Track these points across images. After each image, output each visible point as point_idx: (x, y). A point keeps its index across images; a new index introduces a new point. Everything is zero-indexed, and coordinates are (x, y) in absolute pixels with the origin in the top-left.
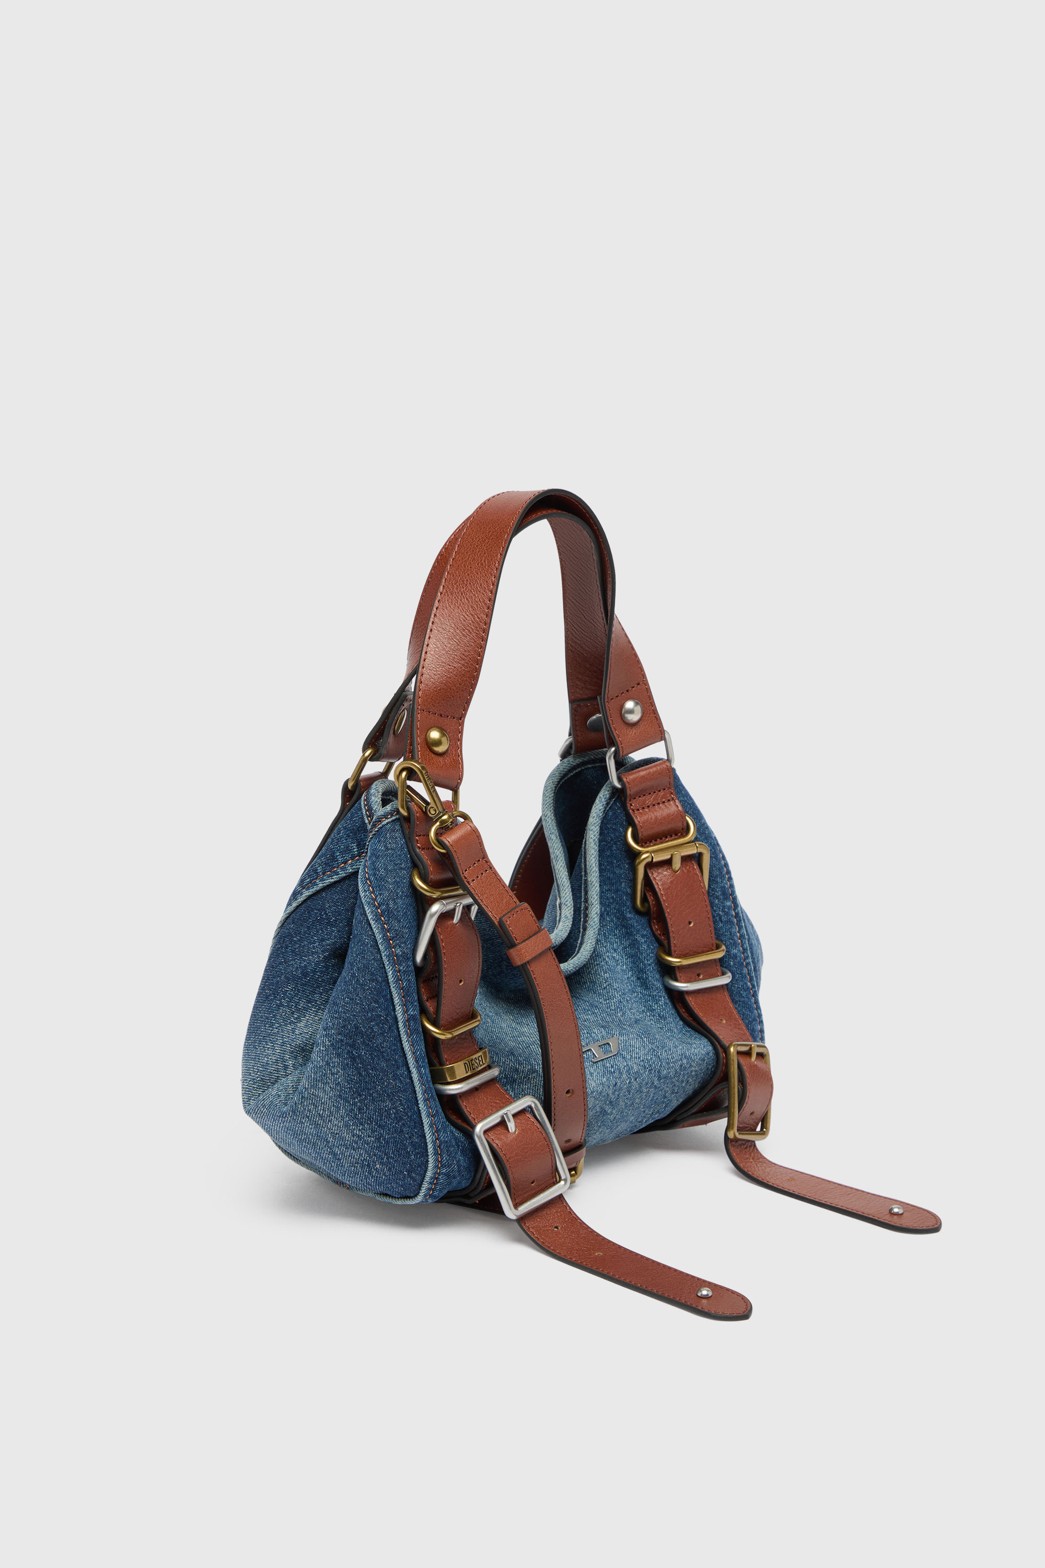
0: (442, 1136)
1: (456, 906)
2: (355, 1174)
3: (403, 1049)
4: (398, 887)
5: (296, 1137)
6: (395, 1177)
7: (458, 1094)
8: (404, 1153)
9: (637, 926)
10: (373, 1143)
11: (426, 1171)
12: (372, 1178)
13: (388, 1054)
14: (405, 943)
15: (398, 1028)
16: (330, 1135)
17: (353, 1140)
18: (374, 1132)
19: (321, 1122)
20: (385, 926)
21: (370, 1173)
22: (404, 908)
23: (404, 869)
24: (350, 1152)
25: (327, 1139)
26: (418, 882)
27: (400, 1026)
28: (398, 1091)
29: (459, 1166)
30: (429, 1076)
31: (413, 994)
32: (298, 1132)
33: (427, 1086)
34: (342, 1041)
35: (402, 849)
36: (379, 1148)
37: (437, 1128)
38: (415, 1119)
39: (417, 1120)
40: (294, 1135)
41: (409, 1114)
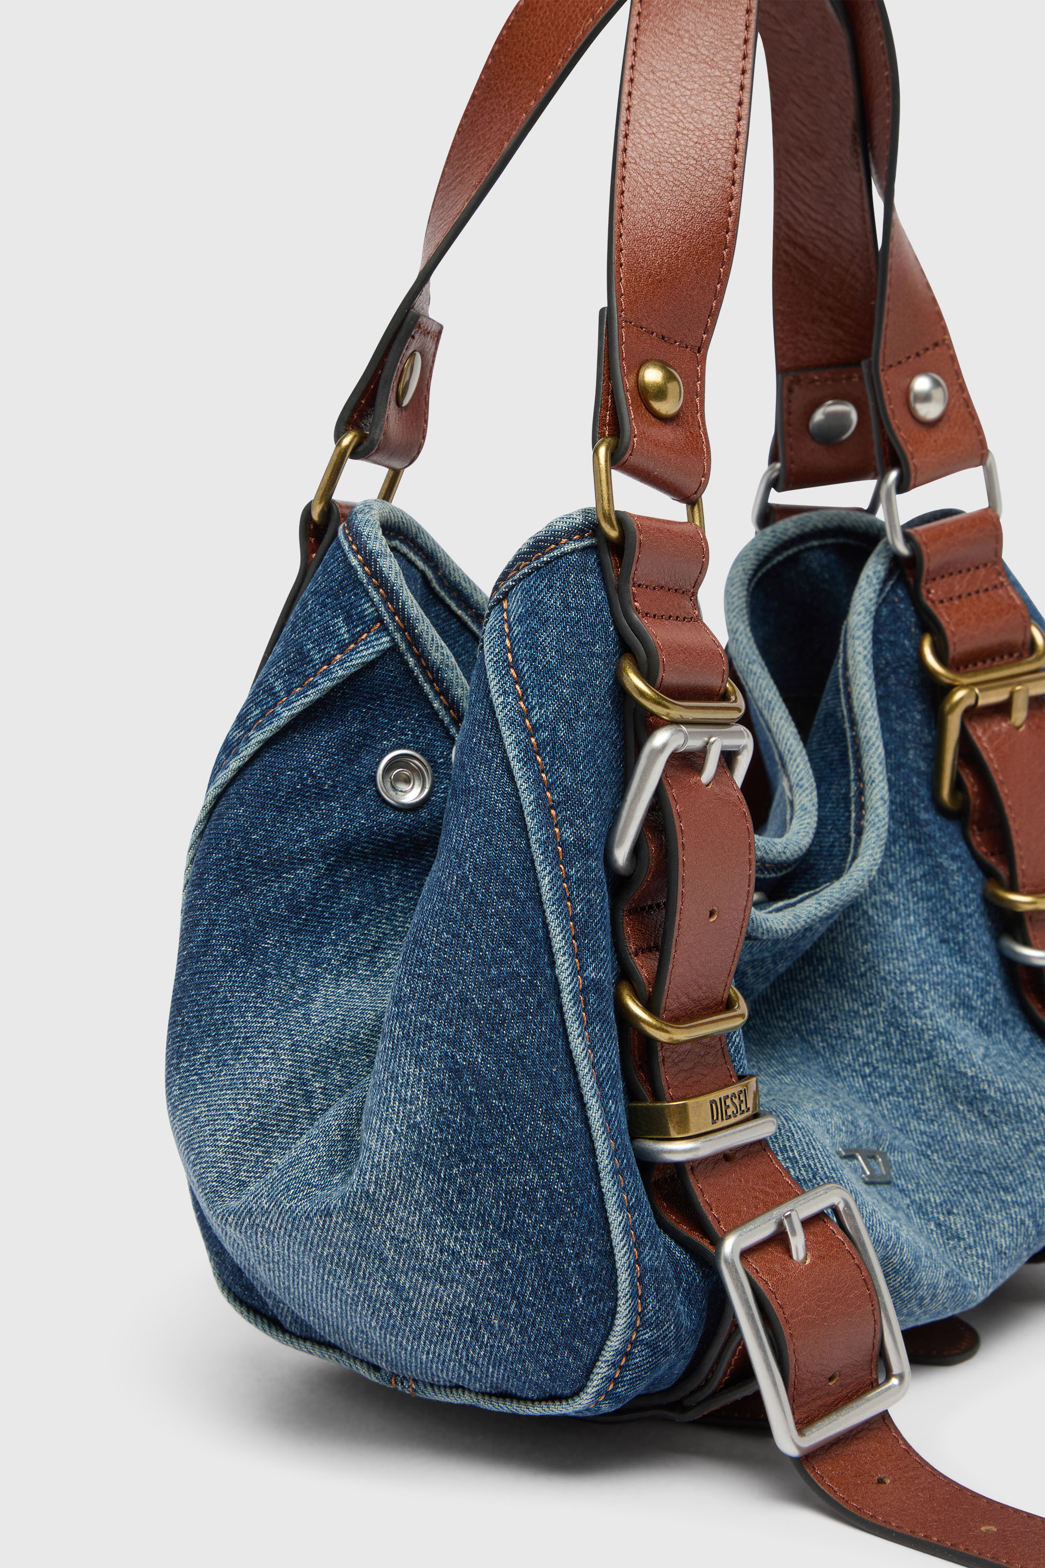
0: (648, 1256)
1: (707, 743)
2: (443, 1336)
3: (571, 1052)
4: (583, 694)
5: (311, 1250)
6: (535, 1347)
7: (688, 1162)
8: (561, 1292)
9: (940, 837)
10: (485, 1273)
11: (606, 1337)
12: (481, 1347)
13: (534, 1062)
14: (584, 816)
15: (560, 1007)
16: (388, 1243)
17: (440, 1261)
18: (489, 1249)
19: (369, 1213)
20: (544, 775)
21: (476, 1337)
22: (590, 742)
23: (599, 656)
24: (434, 1286)
25: (382, 1254)
26: (634, 680)
27: (564, 1000)
28: (555, 1148)
29: (678, 1326)
30: (624, 1119)
31: (596, 933)
32: (315, 1241)
33: (619, 1141)
34: (429, 1027)
35: (598, 611)
36: (499, 1283)
37: (638, 1238)
38: (591, 1212)
39: (596, 1215)
40: (306, 1245)
41: (579, 1201)
